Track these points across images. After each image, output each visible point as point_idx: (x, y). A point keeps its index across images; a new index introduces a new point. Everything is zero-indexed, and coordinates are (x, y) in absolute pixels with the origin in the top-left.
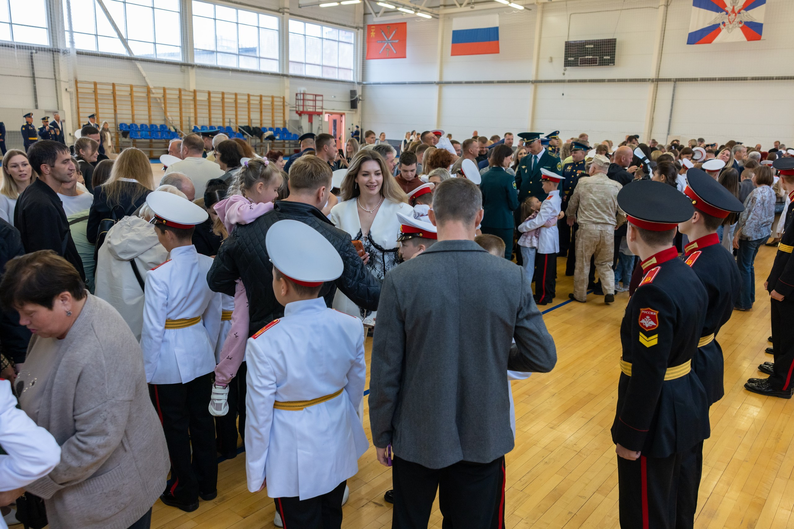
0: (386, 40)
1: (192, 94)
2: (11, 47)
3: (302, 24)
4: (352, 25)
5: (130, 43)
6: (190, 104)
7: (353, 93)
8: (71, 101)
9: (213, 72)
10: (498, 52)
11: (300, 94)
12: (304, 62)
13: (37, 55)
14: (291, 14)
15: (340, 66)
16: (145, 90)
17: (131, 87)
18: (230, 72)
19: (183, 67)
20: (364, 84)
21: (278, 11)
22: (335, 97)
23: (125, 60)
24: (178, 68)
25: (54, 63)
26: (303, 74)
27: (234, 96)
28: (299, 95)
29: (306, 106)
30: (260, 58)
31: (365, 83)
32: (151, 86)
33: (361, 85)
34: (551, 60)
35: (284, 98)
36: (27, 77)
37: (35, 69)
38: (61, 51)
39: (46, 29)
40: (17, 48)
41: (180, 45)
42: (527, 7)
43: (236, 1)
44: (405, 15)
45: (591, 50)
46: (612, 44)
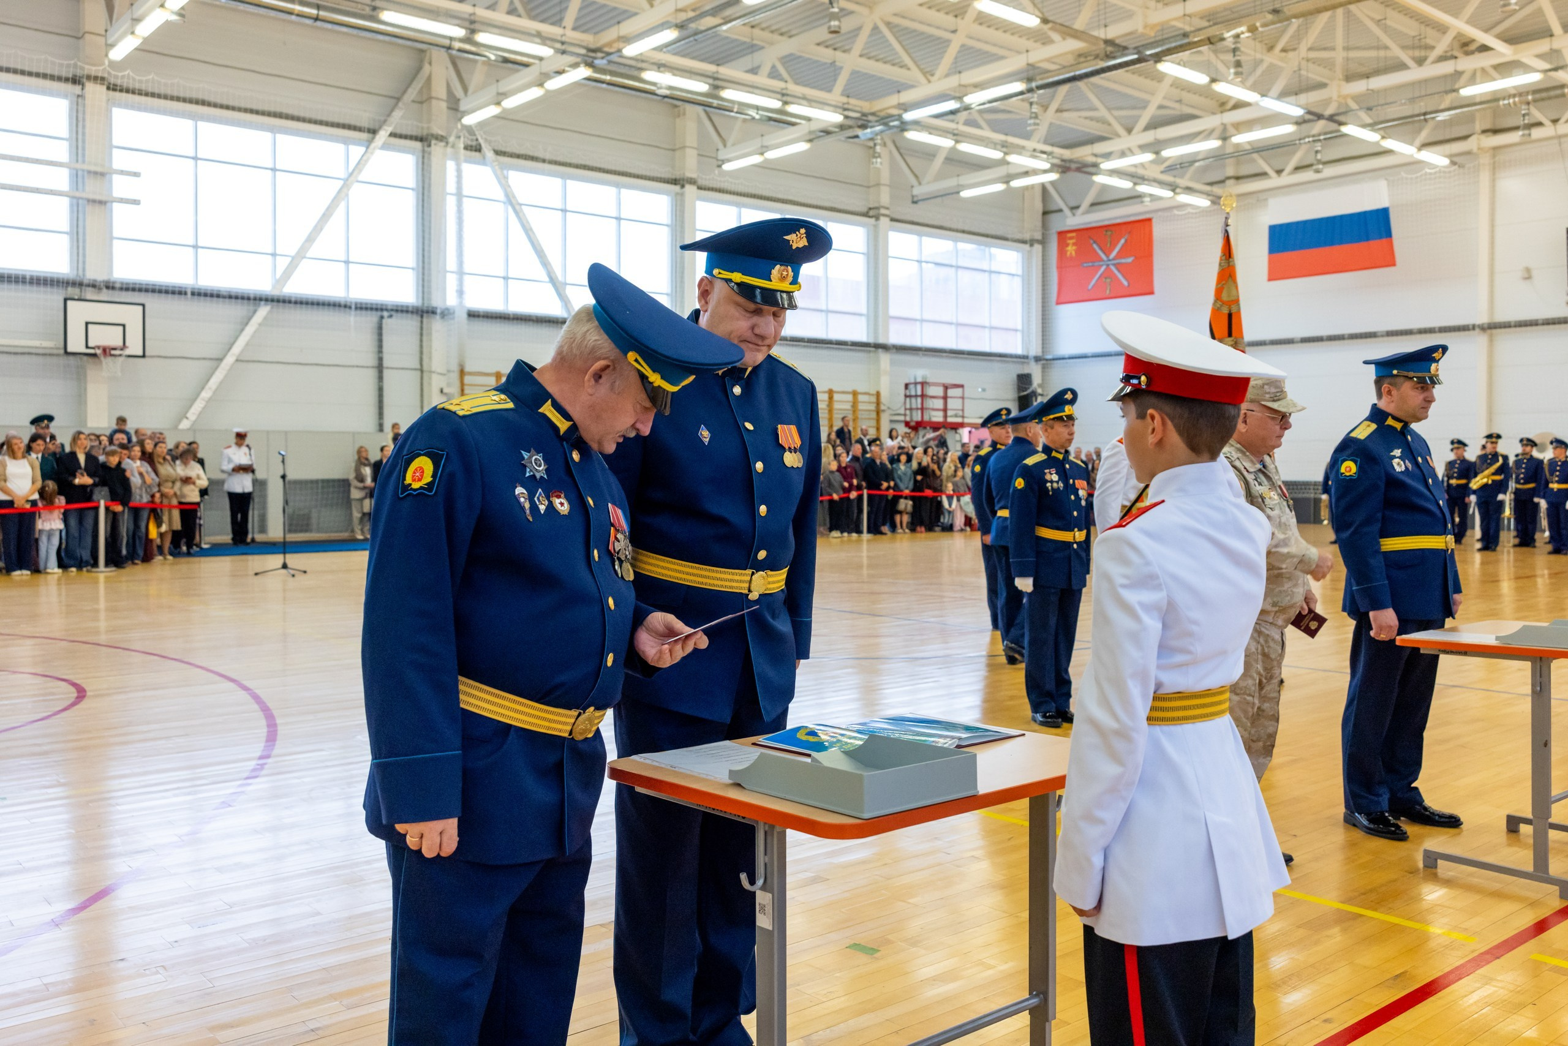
0: (1102, 260)
2: (345, 306)
3: (914, 238)
4: (1019, 236)
7: (1024, 380)
10: (1393, 263)
11: (916, 383)
12: (918, 317)
13: (389, 320)
14: (893, 220)
15: (995, 323)
20: (1047, 360)
22: (984, 390)
25: (421, 335)
26: (918, 343)
28: (912, 387)
29: (927, 409)
30: (828, 311)
31: (1049, 357)
33: (1044, 362)
34: (1528, 275)
35: (878, 395)
36: (367, 367)
37: (385, 349)
38: (439, 311)
39: (413, 269)
40: (356, 308)
41: (669, 291)
42: (1455, 159)
43: (780, 196)
44: (1151, 201)
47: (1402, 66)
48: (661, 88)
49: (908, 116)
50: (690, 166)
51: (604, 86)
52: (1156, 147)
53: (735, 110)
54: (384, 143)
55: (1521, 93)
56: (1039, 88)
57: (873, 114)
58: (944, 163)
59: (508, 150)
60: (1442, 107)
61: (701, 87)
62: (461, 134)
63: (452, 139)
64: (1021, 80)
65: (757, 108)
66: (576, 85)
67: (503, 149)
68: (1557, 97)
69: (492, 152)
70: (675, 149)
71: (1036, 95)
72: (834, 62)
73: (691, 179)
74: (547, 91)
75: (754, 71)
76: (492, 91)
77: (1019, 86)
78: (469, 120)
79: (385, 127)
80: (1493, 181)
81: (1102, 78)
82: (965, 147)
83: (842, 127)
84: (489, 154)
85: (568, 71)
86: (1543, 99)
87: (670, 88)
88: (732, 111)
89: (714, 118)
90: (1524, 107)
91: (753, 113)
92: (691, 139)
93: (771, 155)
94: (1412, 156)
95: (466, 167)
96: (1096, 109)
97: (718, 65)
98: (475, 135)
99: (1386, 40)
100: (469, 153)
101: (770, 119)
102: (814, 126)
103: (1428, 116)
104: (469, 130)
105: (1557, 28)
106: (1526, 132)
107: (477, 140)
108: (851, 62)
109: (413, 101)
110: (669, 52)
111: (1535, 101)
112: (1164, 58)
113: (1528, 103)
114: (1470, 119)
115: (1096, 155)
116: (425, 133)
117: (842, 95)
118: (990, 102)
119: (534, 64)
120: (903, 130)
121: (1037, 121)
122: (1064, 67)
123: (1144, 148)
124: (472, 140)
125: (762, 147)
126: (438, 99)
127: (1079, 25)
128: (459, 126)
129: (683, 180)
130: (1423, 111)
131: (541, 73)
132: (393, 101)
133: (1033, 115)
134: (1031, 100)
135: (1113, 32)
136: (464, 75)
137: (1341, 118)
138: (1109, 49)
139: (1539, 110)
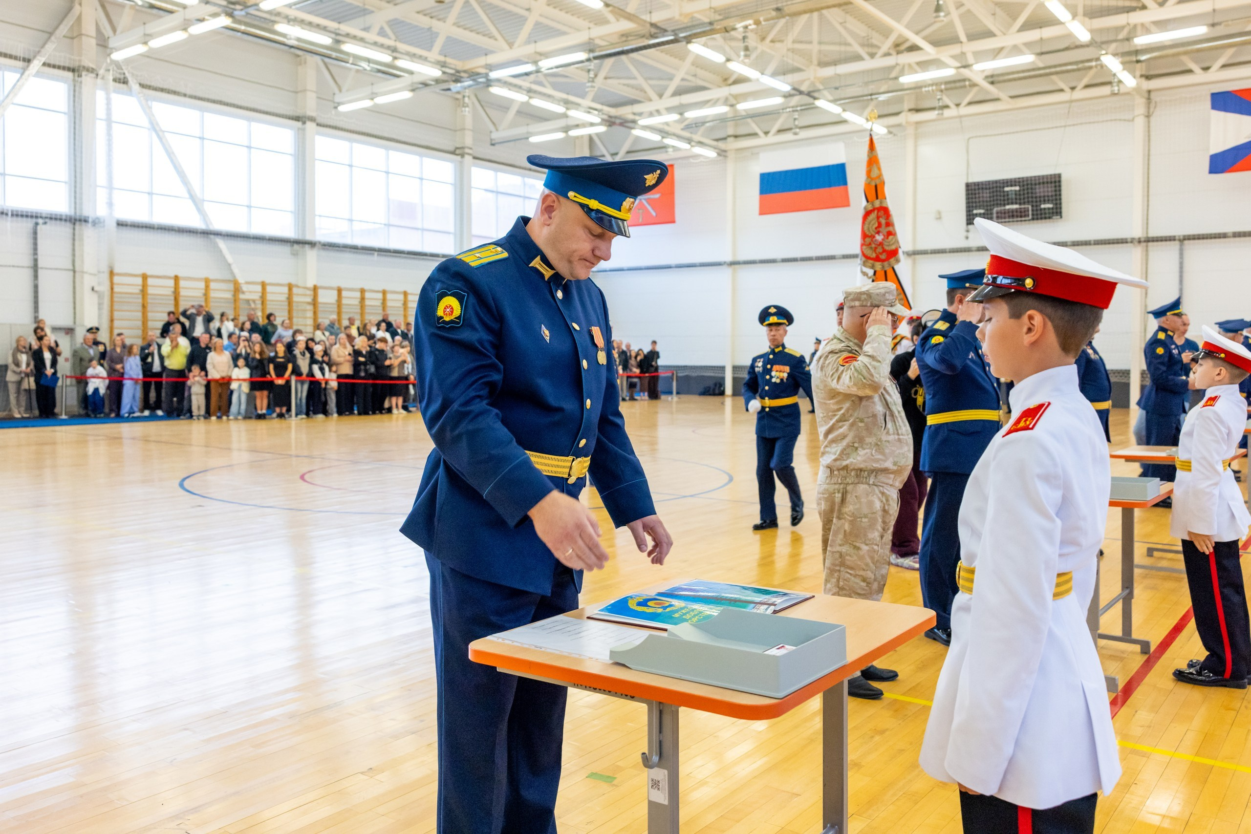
1: (312, 293)
3: (491, 173)
5: (207, 206)
6: (305, 311)
8: (100, 308)
9: (348, 256)
10: (848, 205)
13: (44, 227)
14: (475, 158)
16: (231, 286)
17: (207, 281)
18: (376, 253)
19: (296, 247)
21: (453, 153)
23: (199, 235)
24: (286, 249)
25: (74, 240)
27: (380, 296)
30: (423, 230)
32: (241, 280)
34: (939, 217)
36: (23, 267)
37: (39, 251)
38: (90, 220)
39: (66, 183)
40: (12, 215)
41: (293, 209)
42: (891, 129)
43: (386, 135)
44: (674, 151)
45: (1016, 194)
46: (1055, 182)
47: (858, 58)
48: (290, 39)
49: (493, 75)
50: (310, 107)
51: (239, 34)
52: (680, 109)
53: (351, 61)
54: (38, 72)
55: (936, 83)
56: (595, 58)
57: (465, 71)
58: (516, 115)
59: (153, 84)
60: (882, 90)
61: (325, 40)
62: (111, 68)
63: (101, 72)
64: (584, 51)
65: (369, 61)
66: (215, 32)
67: (149, 83)
68: (961, 87)
69: (138, 85)
70: (298, 92)
71: (592, 64)
72: (431, 28)
73: (312, 117)
74: (191, 36)
75: (367, 29)
76: (139, 32)
77: (583, 56)
78: (117, 56)
79: (38, 57)
80: (916, 146)
81: (639, 54)
82: (537, 102)
83: (437, 81)
84: (136, 87)
85: (208, 20)
86: (951, 89)
87: (299, 40)
88: (348, 63)
89: (331, 67)
90: (939, 93)
91: (364, 65)
92: (311, 82)
93: (380, 100)
94: (862, 125)
95: (114, 96)
96: (635, 78)
97: (339, 23)
98: (122, 69)
99: (850, 40)
100: (117, 85)
101: (379, 71)
102: (417, 79)
103: (874, 97)
104: (118, 65)
105: (963, 38)
106: (940, 112)
107: (124, 74)
108: (446, 29)
109: (64, 36)
110: (298, 9)
111: (946, 89)
112: (694, 40)
113: (942, 91)
114: (900, 100)
115: (634, 114)
116: (76, 64)
117: (440, 54)
118: (557, 67)
119: (177, 11)
120: (489, 86)
121: (594, 84)
122: (612, 44)
123: (670, 110)
124: (120, 74)
125: (373, 93)
126: (88, 36)
127: (630, 9)
128: (108, 61)
129: (305, 117)
130: (870, 92)
131: (185, 20)
132: (46, 36)
133: (591, 80)
134: (590, 67)
135: (656, 18)
136: (113, 18)
137: (816, 95)
138: (653, 30)
139: (948, 96)
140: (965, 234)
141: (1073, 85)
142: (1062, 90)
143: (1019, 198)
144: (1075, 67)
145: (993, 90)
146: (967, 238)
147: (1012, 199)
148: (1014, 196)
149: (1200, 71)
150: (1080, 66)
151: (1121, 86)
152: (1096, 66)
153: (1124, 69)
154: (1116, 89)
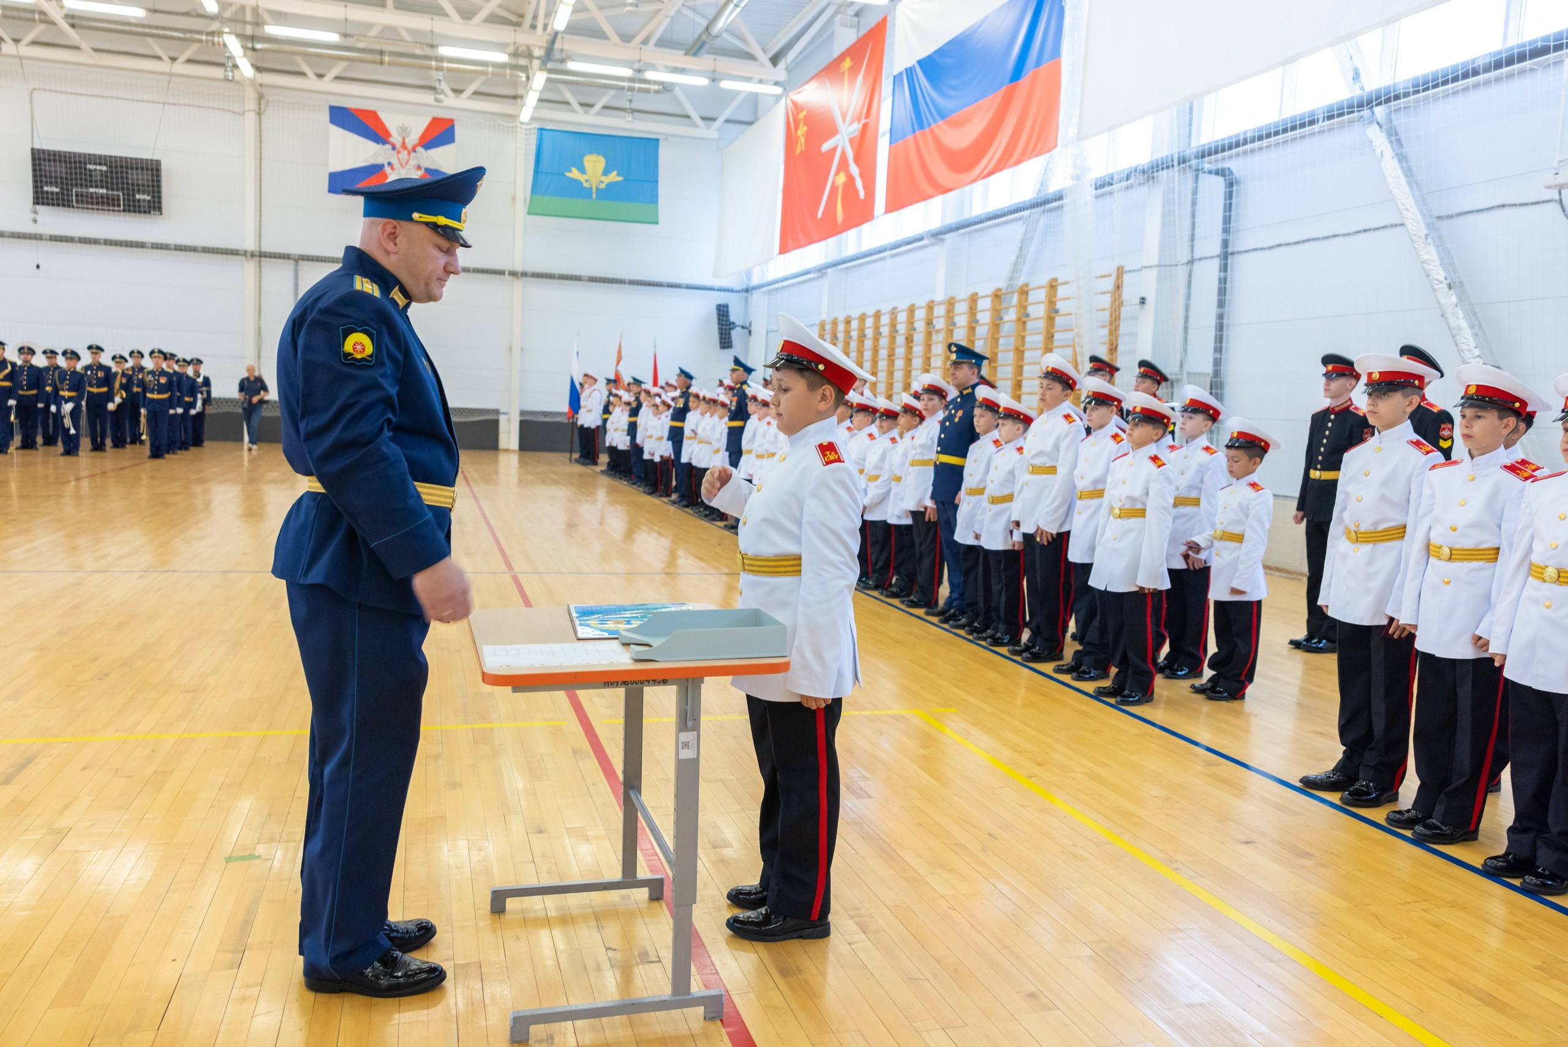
45: (102, 175)
46: (152, 170)
140: (33, 216)
141: (174, 55)
142: (159, 58)
143: (104, 181)
144: (181, 35)
145: (74, 36)
146: (35, 221)
147: (96, 181)
148: (99, 178)
149: (314, 77)
150: (188, 35)
151: (236, 71)
152: (207, 41)
153: (245, 55)
154: (230, 74)
